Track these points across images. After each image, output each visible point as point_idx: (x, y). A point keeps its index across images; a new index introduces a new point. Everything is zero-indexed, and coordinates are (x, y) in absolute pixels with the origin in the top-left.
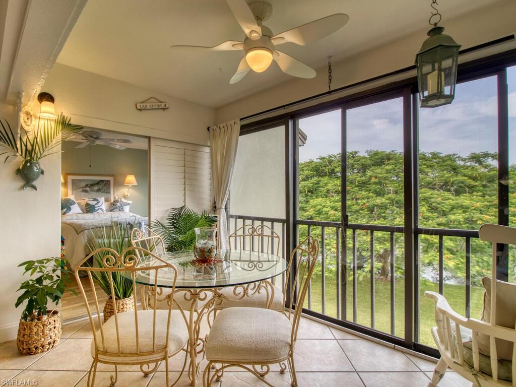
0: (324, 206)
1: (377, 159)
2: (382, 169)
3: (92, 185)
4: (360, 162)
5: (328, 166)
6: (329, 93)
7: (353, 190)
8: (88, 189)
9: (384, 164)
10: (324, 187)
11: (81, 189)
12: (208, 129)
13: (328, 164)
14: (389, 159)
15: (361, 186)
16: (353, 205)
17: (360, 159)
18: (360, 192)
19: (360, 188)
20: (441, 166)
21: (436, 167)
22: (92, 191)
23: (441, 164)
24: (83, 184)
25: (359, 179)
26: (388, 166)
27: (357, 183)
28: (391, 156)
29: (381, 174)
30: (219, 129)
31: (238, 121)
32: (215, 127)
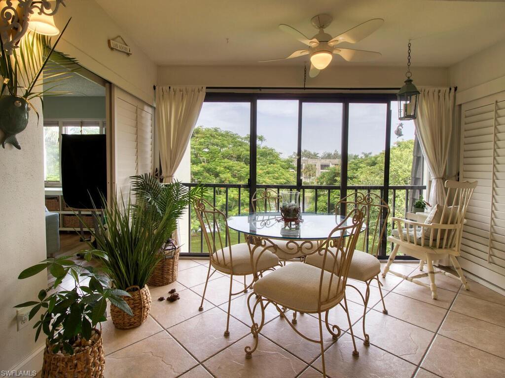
6: (305, 89)
12: (154, 88)
30: (175, 91)
31: (204, 89)
32: (166, 88)
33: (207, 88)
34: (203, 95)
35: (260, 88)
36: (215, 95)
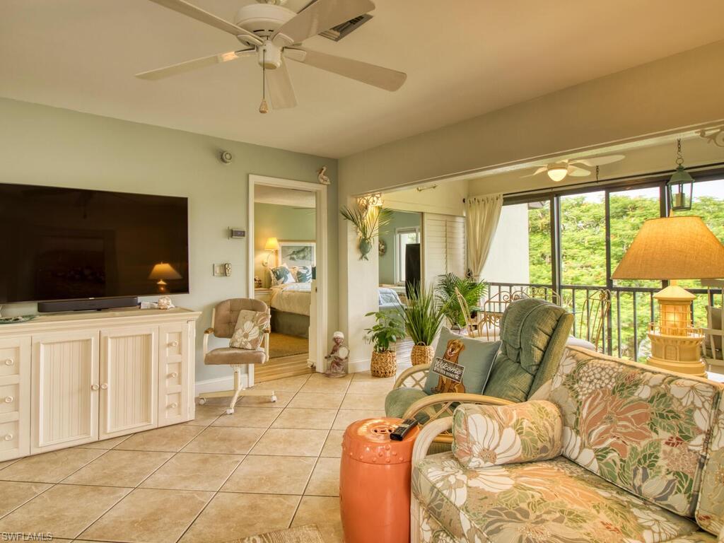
0: (539, 277)
1: (617, 208)
2: (624, 222)
3: (298, 252)
4: (590, 213)
5: (541, 219)
6: (597, 182)
7: (582, 254)
8: (295, 256)
9: (627, 215)
10: (537, 250)
11: (289, 257)
12: (464, 201)
13: (540, 215)
14: (634, 208)
15: (592, 248)
16: (582, 275)
17: (590, 208)
18: (592, 256)
19: (592, 250)
20: (715, 217)
21: (709, 218)
22: (298, 258)
23: (716, 214)
24: (291, 251)
25: (590, 237)
26: (633, 219)
27: (587, 245)
28: (638, 204)
29: (624, 230)
30: (478, 201)
31: (502, 196)
32: (472, 199)
33: (504, 195)
34: (501, 201)
35: (552, 188)
36: (510, 200)
